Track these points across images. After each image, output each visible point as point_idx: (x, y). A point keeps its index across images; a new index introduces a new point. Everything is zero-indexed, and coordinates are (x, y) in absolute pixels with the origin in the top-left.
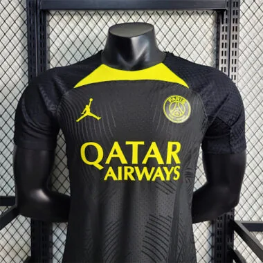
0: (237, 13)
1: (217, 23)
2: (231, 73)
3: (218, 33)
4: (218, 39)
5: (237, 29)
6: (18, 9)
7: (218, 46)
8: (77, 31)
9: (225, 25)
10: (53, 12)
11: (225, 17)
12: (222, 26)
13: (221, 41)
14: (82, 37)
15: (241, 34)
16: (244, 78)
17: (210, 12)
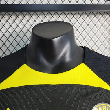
8: (14, 26)
14: (18, 30)
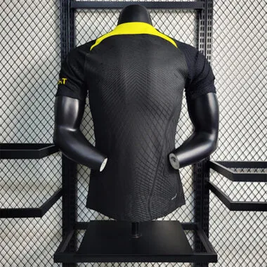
0: (211, 11)
1: (197, 18)
2: (207, 55)
3: (198, 26)
4: (198, 30)
5: (211, 23)
6: (53, 8)
7: (198, 35)
9: (203, 20)
10: (79, 10)
11: (203, 14)
12: (200, 21)
13: (200, 32)
15: (215, 26)
16: (217, 58)
17: (192, 11)
